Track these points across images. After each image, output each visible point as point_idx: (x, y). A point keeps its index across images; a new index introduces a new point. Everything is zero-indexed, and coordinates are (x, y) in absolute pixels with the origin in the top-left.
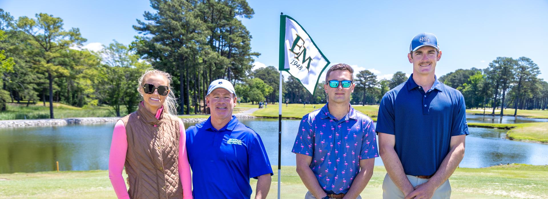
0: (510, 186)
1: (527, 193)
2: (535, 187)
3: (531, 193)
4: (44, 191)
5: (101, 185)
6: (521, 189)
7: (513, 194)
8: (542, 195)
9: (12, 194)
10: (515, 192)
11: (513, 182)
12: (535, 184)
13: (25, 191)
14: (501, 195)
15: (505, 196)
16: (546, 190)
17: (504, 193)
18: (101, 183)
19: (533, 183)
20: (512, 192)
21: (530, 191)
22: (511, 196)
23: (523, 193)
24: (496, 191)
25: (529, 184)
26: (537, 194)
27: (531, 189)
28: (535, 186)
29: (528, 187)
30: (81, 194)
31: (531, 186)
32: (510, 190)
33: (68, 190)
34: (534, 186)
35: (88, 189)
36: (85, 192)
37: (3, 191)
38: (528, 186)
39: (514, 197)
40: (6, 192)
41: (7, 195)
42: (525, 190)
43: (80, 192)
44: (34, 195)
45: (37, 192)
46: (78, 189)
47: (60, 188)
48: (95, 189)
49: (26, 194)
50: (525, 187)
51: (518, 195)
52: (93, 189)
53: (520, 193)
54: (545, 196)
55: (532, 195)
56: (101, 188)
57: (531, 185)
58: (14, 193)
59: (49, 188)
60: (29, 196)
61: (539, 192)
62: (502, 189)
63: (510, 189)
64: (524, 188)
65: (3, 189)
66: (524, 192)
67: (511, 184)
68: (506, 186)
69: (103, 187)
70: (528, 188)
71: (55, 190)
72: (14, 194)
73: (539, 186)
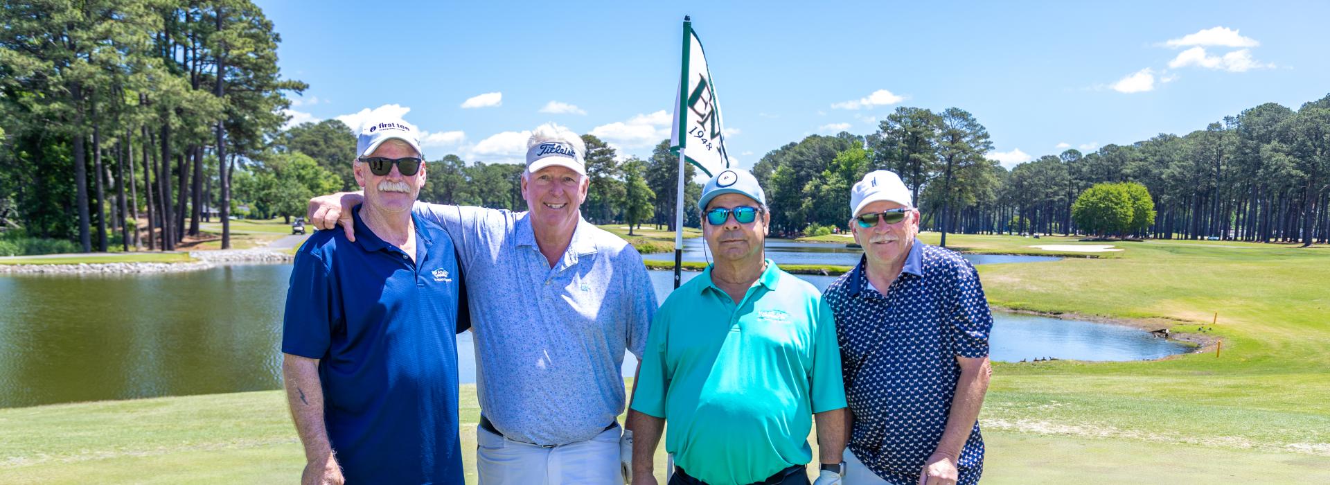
0: (1010, 407)
1: (1051, 422)
2: (1062, 408)
3: (1058, 421)
6: (1035, 414)
7: (1022, 424)
8: (1083, 425)
10: (1026, 420)
11: (1012, 399)
12: (1059, 401)
14: (1000, 429)
15: (1009, 431)
16: (1086, 414)
17: (1005, 425)
19: (1052, 399)
20: (1019, 422)
21: (1055, 416)
22: (1021, 429)
23: (1044, 423)
24: (985, 420)
25: (1044, 401)
26: (1072, 422)
27: (1056, 412)
29: (1047, 409)
31: (1052, 407)
32: (1013, 417)
34: (1058, 407)
38: (1046, 406)
39: (1028, 432)
42: (1045, 416)
50: (1041, 407)
51: (1036, 427)
53: (1036, 422)
55: (1063, 426)
57: (1052, 403)
61: (1074, 418)
62: (996, 416)
63: (1012, 415)
64: (1039, 411)
66: (1045, 419)
67: (1010, 404)
68: (1001, 408)
70: (1048, 411)
73: (1069, 406)
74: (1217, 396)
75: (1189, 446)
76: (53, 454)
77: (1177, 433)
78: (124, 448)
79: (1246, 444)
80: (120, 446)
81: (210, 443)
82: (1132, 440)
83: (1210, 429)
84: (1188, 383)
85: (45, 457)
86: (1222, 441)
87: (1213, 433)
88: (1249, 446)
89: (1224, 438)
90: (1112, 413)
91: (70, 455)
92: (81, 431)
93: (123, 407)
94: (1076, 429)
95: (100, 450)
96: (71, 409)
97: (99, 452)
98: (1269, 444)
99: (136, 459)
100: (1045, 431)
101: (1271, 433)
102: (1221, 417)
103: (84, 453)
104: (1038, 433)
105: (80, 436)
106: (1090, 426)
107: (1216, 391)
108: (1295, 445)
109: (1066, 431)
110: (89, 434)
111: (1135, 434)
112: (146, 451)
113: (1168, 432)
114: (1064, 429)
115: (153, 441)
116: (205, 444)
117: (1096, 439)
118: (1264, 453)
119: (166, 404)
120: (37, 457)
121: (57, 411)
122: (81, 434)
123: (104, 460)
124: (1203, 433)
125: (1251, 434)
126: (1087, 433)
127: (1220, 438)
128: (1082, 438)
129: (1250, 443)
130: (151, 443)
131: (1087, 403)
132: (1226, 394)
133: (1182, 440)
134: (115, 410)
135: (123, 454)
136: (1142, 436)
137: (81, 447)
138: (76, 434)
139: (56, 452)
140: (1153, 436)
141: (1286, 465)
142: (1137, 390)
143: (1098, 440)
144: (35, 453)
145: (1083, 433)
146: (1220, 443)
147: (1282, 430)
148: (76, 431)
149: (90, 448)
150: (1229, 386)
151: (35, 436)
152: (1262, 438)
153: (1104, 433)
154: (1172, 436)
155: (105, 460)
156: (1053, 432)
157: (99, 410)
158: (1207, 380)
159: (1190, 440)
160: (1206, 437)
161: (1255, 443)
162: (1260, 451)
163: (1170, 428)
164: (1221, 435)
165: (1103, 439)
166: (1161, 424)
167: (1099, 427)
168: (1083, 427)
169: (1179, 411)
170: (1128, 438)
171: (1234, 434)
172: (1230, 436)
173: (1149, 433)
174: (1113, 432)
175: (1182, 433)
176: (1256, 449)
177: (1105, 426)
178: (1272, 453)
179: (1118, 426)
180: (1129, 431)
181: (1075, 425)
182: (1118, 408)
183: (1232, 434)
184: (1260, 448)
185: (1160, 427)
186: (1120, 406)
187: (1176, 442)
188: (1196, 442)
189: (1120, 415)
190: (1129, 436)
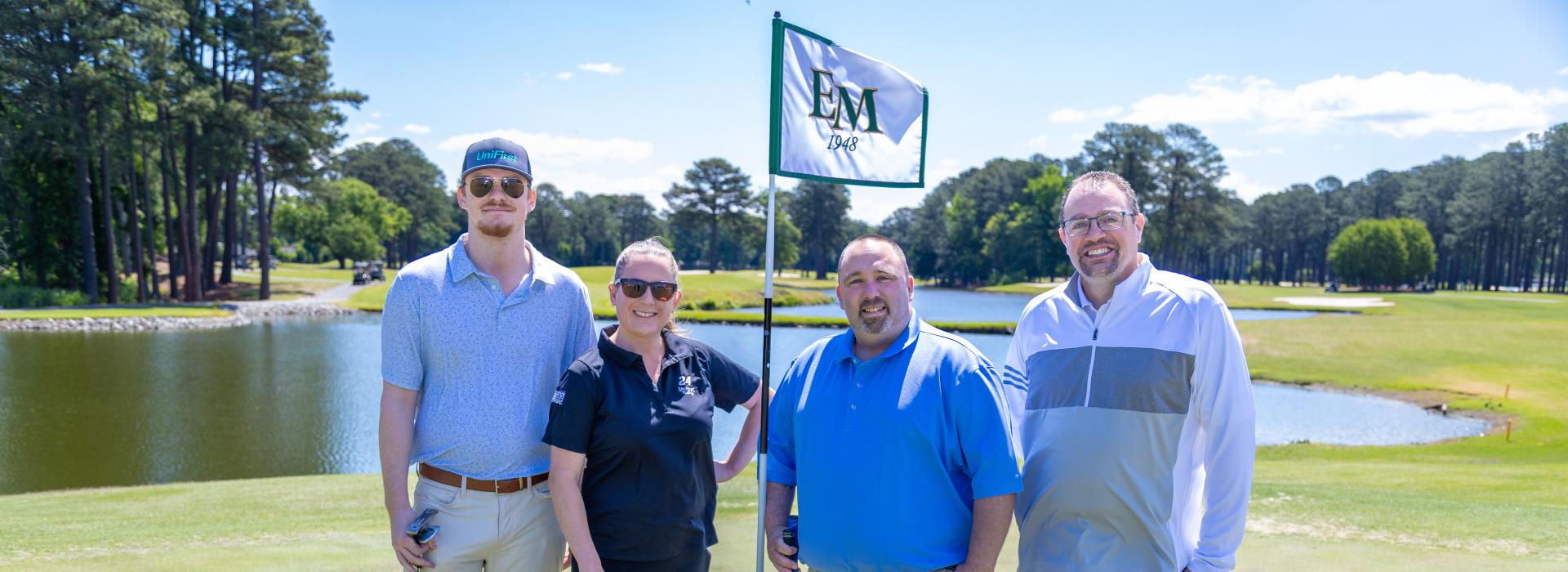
1: (1276, 520)
2: (1291, 502)
3: (1285, 518)
8: (1316, 524)
12: (1288, 493)
16: (1321, 509)
19: (1279, 491)
21: (1282, 512)
23: (1266, 521)
25: (1271, 494)
26: (1303, 520)
27: (1283, 507)
28: (1289, 498)
29: (1271, 503)
31: (1279, 501)
34: (1286, 500)
38: (1272, 499)
42: (1268, 511)
50: (1264, 501)
53: (1257, 519)
54: (1325, 525)
55: (1291, 525)
57: (1278, 496)
61: (1305, 514)
64: (1263, 505)
66: (1268, 516)
70: (1273, 506)
73: (1300, 498)
74: (1497, 489)
75: (1449, 551)
76: (34, 551)
77: (1435, 535)
78: (121, 544)
79: (1523, 550)
80: (116, 542)
81: (228, 539)
82: (1377, 543)
83: (1479, 530)
85: (23, 554)
86: (1492, 545)
87: (1482, 535)
88: (1526, 552)
89: (1493, 541)
90: (1354, 509)
91: (54, 552)
92: (71, 523)
93: (130, 495)
94: (1307, 528)
95: (91, 546)
96: (66, 497)
97: (89, 549)
98: (1551, 549)
99: (135, 557)
100: (1267, 531)
101: (1556, 536)
102: (1494, 516)
103: (72, 549)
104: (1258, 533)
105: (69, 530)
107: (1498, 483)
109: (1294, 530)
110: (80, 527)
111: (1380, 535)
112: (147, 547)
113: (1424, 533)
114: (1292, 528)
115: (157, 536)
116: (221, 540)
117: (1330, 541)
118: (1546, 561)
119: (184, 491)
120: (12, 555)
121: (49, 499)
122: (69, 527)
123: (95, 558)
124: (1468, 534)
125: (1530, 537)
126: (1321, 534)
127: (1489, 541)
128: (1313, 539)
129: (1528, 548)
130: (155, 539)
131: (1324, 497)
133: (1441, 543)
134: (120, 498)
135: (119, 551)
136: (1390, 539)
137: (68, 543)
138: (63, 527)
139: (37, 549)
140: (1404, 538)
142: (1395, 480)
143: (1333, 543)
144: (11, 549)
145: (1315, 534)
146: (1489, 548)
148: (64, 523)
149: (79, 544)
150: (1514, 478)
151: (14, 530)
152: (1544, 542)
153: (1342, 534)
154: (1428, 539)
155: (97, 559)
156: (1277, 532)
157: (101, 499)
159: (1451, 544)
160: (1472, 540)
161: (1535, 548)
162: (1539, 558)
163: (1427, 528)
164: (1492, 538)
165: (1339, 541)
166: (1415, 523)
167: (1336, 526)
168: (1315, 527)
169: (1441, 508)
170: (1372, 541)
171: (1508, 537)
172: (1503, 538)
173: (1398, 534)
174: (1354, 532)
175: (1442, 534)
176: (1535, 556)
177: (1344, 525)
178: (1554, 561)
179: (1360, 526)
180: (1373, 531)
181: (1305, 523)
182: (1362, 502)
183: (1506, 536)
184: (1540, 555)
185: (1414, 528)
186: (1365, 500)
187: (1433, 546)
188: (1458, 546)
189: (1364, 512)
190: (1373, 537)
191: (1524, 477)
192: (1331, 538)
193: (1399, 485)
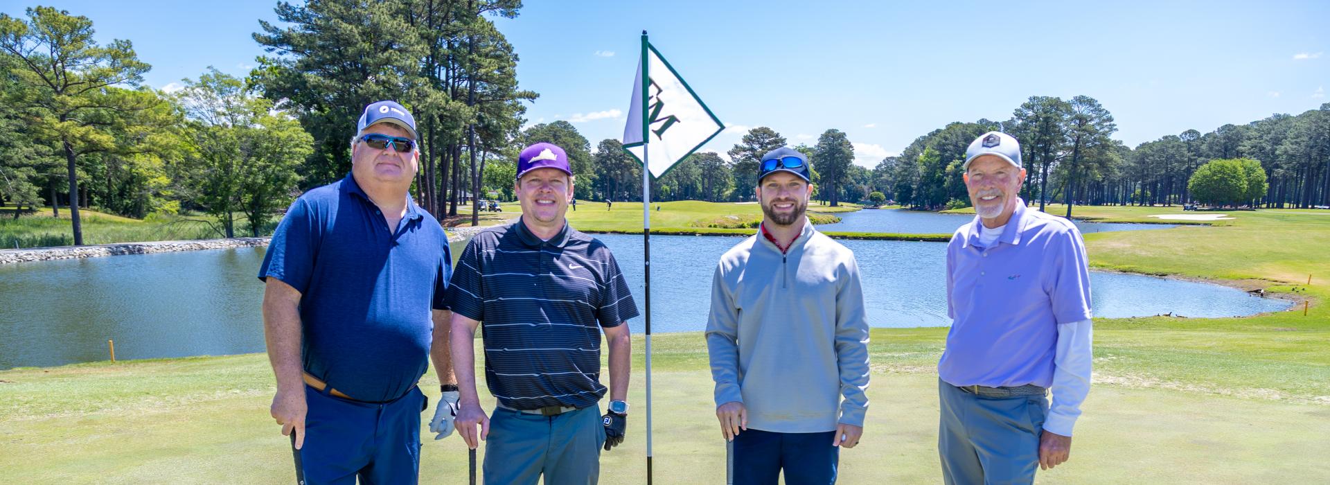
1: (1099, 373)
2: (1115, 360)
4: (116, 402)
5: (235, 386)
9: (47, 412)
12: (1115, 354)
13: (75, 404)
16: (1136, 366)
18: (233, 382)
19: (1110, 353)
26: (1120, 374)
27: (1108, 364)
28: (1114, 358)
30: (197, 404)
33: (166, 398)
35: (209, 395)
36: (206, 402)
37: (27, 405)
38: (1102, 359)
40: (33, 407)
41: (36, 413)
43: (193, 401)
44: (96, 411)
45: (101, 406)
46: (189, 396)
47: (148, 393)
48: (225, 393)
49: (79, 409)
52: (219, 394)
55: (1110, 377)
56: (238, 391)
58: (52, 407)
59: (126, 395)
60: (86, 415)
61: (1122, 370)
65: (26, 400)
69: (240, 389)
71: (139, 400)
72: (53, 411)
73: (1123, 358)
74: (1281, 350)
75: (1221, 397)
77: (1214, 385)
79: (1277, 396)
82: (1170, 391)
83: (1248, 381)
84: (1260, 339)
86: (1254, 393)
87: (1249, 385)
88: (1279, 397)
89: (1257, 390)
90: (1159, 366)
94: (1121, 379)
98: (1298, 396)
101: (1304, 387)
102: (1262, 371)
106: (1135, 377)
107: (1283, 346)
108: (1323, 398)
109: (1112, 381)
111: (1172, 385)
113: (1206, 383)
114: (1110, 380)
117: (1136, 389)
118: (1291, 404)
124: (1239, 385)
125: (1284, 387)
126: (1131, 384)
127: (1253, 390)
128: (1124, 388)
129: (1280, 395)
131: (1141, 357)
132: (1288, 350)
133: (1217, 391)
136: (1180, 387)
140: (1190, 387)
141: (1308, 416)
142: (1208, 344)
143: (1138, 390)
145: (1126, 383)
146: (1251, 395)
147: (1316, 384)
150: (1297, 342)
152: (1292, 391)
153: (1146, 384)
154: (1208, 388)
156: (1099, 382)
158: (1281, 336)
159: (1224, 392)
160: (1240, 389)
161: (1285, 395)
162: (1288, 402)
163: (1210, 380)
164: (1255, 388)
165: (1143, 389)
166: (1202, 376)
167: (1143, 378)
168: (1128, 378)
169: (1223, 365)
170: (1167, 389)
171: (1268, 387)
172: (1264, 388)
173: (1187, 384)
174: (1154, 382)
175: (1218, 385)
176: (1284, 401)
177: (1148, 377)
178: (1298, 405)
179: (1160, 378)
180: (1169, 382)
181: (1121, 376)
182: (1168, 361)
183: (1266, 386)
184: (1288, 400)
185: (1199, 379)
186: (1169, 360)
187: (1210, 393)
188: (1229, 393)
189: (1166, 368)
190: (1168, 386)
191: (1304, 342)
192: (1138, 387)
193: (1210, 348)
